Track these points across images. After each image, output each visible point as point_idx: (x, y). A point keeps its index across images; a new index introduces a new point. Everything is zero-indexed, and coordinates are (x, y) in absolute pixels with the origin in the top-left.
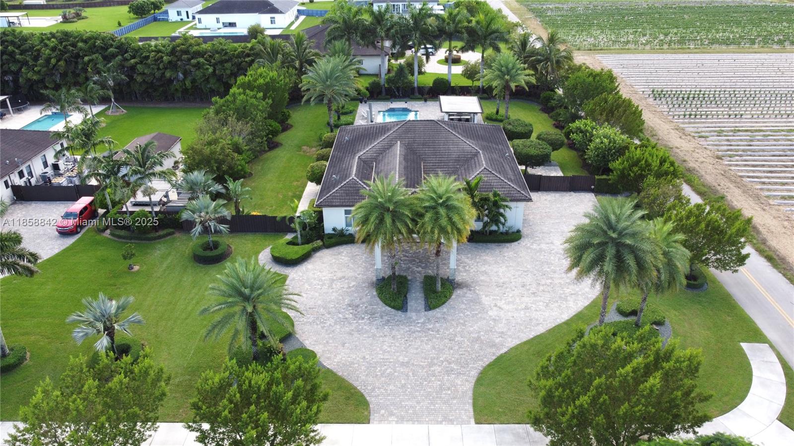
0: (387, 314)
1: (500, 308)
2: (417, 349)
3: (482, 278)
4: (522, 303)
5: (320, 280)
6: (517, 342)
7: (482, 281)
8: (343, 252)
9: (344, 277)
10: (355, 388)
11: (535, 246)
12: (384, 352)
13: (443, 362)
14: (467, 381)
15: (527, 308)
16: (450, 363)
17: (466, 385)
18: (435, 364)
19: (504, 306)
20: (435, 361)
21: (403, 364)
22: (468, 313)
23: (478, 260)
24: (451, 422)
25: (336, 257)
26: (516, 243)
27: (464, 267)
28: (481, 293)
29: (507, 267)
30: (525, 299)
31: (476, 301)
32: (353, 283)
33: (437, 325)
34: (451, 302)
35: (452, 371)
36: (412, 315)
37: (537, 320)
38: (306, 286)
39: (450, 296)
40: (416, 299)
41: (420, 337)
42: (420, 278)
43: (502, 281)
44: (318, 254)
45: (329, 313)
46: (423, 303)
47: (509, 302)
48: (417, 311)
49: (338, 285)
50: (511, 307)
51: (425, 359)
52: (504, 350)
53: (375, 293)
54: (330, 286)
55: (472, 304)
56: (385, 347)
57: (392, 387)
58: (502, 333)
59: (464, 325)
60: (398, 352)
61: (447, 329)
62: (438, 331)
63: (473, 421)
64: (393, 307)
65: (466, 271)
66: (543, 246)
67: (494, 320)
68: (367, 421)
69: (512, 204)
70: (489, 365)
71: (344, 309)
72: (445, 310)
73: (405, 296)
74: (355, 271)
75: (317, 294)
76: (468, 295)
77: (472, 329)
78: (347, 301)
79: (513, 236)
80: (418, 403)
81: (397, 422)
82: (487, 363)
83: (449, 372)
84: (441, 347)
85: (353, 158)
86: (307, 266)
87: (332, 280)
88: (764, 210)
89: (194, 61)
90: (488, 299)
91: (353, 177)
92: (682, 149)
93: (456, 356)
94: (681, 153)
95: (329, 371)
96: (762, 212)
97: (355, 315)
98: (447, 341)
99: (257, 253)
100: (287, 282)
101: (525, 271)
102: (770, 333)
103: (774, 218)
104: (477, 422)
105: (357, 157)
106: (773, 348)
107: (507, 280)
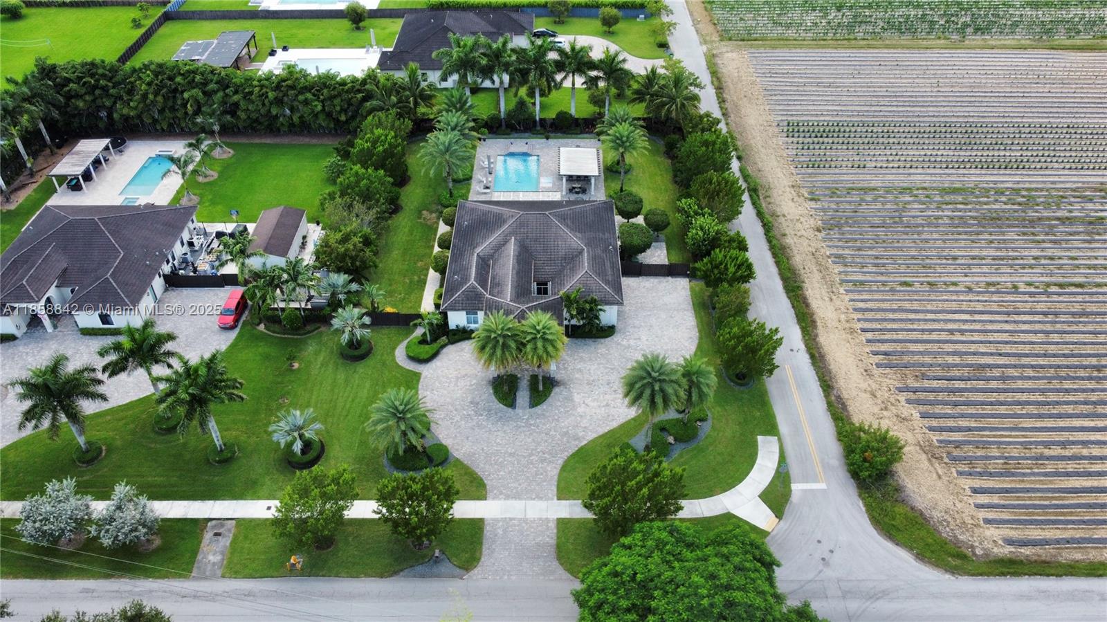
0: (501, 411)
1: (587, 405)
2: (521, 441)
3: (577, 376)
5: (447, 378)
6: (595, 435)
7: (576, 378)
8: (463, 349)
9: (466, 375)
10: (477, 474)
11: (625, 342)
12: (498, 444)
13: (539, 453)
14: (555, 468)
15: (607, 405)
16: (544, 454)
17: (553, 471)
18: (534, 454)
19: (591, 404)
20: (534, 452)
21: (510, 454)
22: (562, 410)
23: (576, 357)
24: (541, 499)
25: (459, 353)
26: (609, 339)
27: (564, 364)
28: (574, 391)
29: (599, 364)
30: (608, 397)
31: (569, 399)
32: (474, 381)
33: (538, 421)
34: (550, 400)
35: (545, 460)
36: (519, 411)
37: (613, 416)
38: (437, 384)
39: (550, 394)
40: (523, 396)
41: (524, 431)
42: (527, 378)
43: (592, 379)
44: (445, 350)
45: (456, 410)
46: (528, 400)
47: (595, 399)
48: (524, 408)
49: (462, 383)
50: (595, 404)
51: (527, 450)
52: (585, 442)
53: (491, 391)
54: (456, 385)
55: (566, 401)
56: (498, 440)
57: (502, 473)
58: (585, 427)
59: (558, 420)
60: (507, 444)
61: (544, 424)
62: (538, 426)
63: (555, 498)
64: (505, 405)
65: (565, 368)
66: (632, 342)
67: (581, 416)
68: (483, 497)
69: (606, 307)
70: (571, 456)
71: (467, 406)
72: (545, 407)
73: (515, 394)
74: (475, 369)
75: (446, 392)
76: (564, 393)
77: (563, 424)
78: (469, 399)
79: (609, 331)
80: (520, 485)
81: (505, 499)
83: (543, 460)
84: (539, 440)
85: (473, 255)
86: (436, 363)
87: (457, 378)
88: (831, 300)
89: (301, 98)
90: (579, 396)
91: (472, 281)
92: (788, 217)
93: (550, 448)
94: (785, 224)
95: (458, 460)
96: (828, 303)
97: (475, 412)
98: (544, 435)
99: (394, 349)
100: (421, 380)
101: (612, 369)
102: (783, 428)
103: (836, 310)
104: (559, 499)
105: (476, 255)
106: (780, 440)
107: (596, 377)
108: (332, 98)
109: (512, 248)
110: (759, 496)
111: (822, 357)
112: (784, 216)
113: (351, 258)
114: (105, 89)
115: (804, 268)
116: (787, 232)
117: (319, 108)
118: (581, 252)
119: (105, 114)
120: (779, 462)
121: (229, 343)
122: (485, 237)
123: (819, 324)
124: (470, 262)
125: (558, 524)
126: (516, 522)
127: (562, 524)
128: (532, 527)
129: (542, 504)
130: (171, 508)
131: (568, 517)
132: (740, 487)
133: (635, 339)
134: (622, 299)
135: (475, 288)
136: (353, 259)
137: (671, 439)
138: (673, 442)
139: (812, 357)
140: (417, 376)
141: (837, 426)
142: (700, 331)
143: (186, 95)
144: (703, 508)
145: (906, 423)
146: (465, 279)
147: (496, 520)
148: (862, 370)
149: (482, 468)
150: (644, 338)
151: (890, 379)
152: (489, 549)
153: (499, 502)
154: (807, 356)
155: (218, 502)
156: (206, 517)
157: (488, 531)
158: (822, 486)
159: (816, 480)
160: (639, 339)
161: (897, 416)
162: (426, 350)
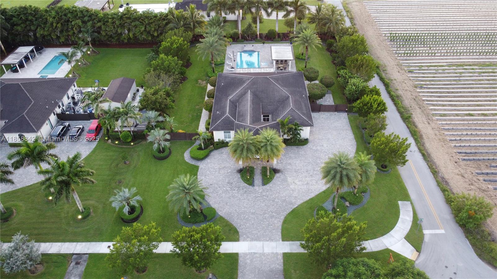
0: (245, 188)
1: (296, 184)
2: (258, 206)
4: (306, 181)
5: (214, 169)
6: (302, 202)
7: (288, 168)
8: (223, 152)
9: (225, 167)
10: (233, 225)
11: (314, 148)
12: (245, 207)
13: (269, 212)
14: (279, 221)
15: (307, 184)
16: (272, 213)
17: (278, 223)
18: (266, 213)
19: (298, 183)
20: (266, 212)
21: (253, 213)
22: (281, 187)
23: (287, 156)
24: (272, 240)
25: (220, 155)
26: (305, 146)
27: (281, 160)
28: (288, 176)
29: (300, 160)
30: (307, 179)
31: (285, 180)
32: (230, 171)
33: (267, 193)
34: (274, 181)
35: (273, 216)
36: (256, 188)
37: (311, 190)
38: (208, 172)
39: (274, 177)
40: (258, 179)
41: (260, 200)
42: (260, 168)
43: (297, 168)
44: (212, 153)
45: (219, 187)
46: (261, 181)
47: (300, 180)
48: (259, 186)
49: (222, 172)
50: (300, 183)
51: (262, 211)
52: (295, 206)
53: (239, 176)
54: (219, 173)
55: (283, 182)
56: (245, 205)
57: (248, 225)
58: (296, 197)
59: (279, 193)
60: (250, 207)
61: (272, 195)
62: (268, 196)
63: (281, 240)
64: (248, 184)
65: (281, 163)
66: (319, 148)
67: (293, 190)
68: (237, 240)
69: (304, 128)
70: (289, 214)
71: (226, 185)
72: (271, 185)
73: (253, 178)
74: (230, 164)
75: (213, 177)
76: (281, 177)
77: (282, 195)
78: (227, 181)
79: (305, 142)
80: (259, 232)
81: (250, 241)
82: (288, 212)
83: (272, 217)
84: (269, 205)
85: (227, 100)
86: (208, 160)
87: (220, 169)
88: (429, 123)
89: (133, 24)
90: (290, 179)
91: (227, 114)
92: (398, 80)
93: (275, 209)
94: (396, 84)
95: (221, 217)
96: (427, 125)
97: (231, 188)
98: (271, 201)
99: (184, 153)
100: (199, 170)
101: (309, 163)
102: (413, 196)
103: (432, 129)
104: (283, 241)
105: (229, 100)
106: (412, 203)
107: (300, 168)
108: (149, 24)
109: (249, 96)
110: (405, 238)
111: (429, 155)
112: (395, 80)
113: (159, 103)
114: (31, 21)
115: (411, 107)
116: (398, 88)
117: (143, 29)
118: (288, 98)
119: (32, 34)
120: (414, 217)
121: (91, 151)
122: (233, 91)
123: (424, 136)
124: (225, 105)
125: (283, 257)
126: (257, 255)
127: (286, 256)
128: (268, 259)
129: (273, 244)
130: (51, 247)
131: (290, 252)
132: (392, 232)
133: (321, 146)
134: (313, 123)
135: (229, 118)
136: (160, 103)
137: (347, 204)
138: (348, 205)
139: (423, 155)
140: (197, 168)
141: (445, 195)
142: (357, 141)
143: (73, 23)
144: (372, 246)
145: (485, 193)
146: (223, 113)
147: (246, 254)
148: (454, 162)
149: (236, 222)
150: (325, 145)
151: (471, 167)
152: (242, 273)
153: (247, 242)
154: (420, 154)
155: (79, 243)
156: (71, 252)
157: (241, 261)
158: (442, 231)
159: (438, 228)
160: (323, 146)
161: (480, 189)
162: (202, 153)
